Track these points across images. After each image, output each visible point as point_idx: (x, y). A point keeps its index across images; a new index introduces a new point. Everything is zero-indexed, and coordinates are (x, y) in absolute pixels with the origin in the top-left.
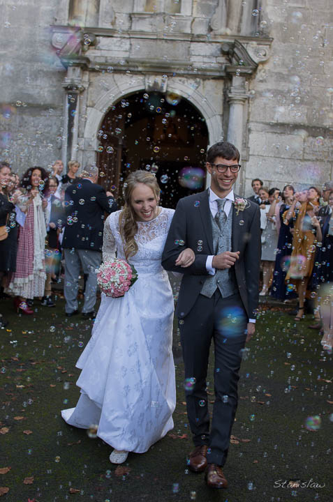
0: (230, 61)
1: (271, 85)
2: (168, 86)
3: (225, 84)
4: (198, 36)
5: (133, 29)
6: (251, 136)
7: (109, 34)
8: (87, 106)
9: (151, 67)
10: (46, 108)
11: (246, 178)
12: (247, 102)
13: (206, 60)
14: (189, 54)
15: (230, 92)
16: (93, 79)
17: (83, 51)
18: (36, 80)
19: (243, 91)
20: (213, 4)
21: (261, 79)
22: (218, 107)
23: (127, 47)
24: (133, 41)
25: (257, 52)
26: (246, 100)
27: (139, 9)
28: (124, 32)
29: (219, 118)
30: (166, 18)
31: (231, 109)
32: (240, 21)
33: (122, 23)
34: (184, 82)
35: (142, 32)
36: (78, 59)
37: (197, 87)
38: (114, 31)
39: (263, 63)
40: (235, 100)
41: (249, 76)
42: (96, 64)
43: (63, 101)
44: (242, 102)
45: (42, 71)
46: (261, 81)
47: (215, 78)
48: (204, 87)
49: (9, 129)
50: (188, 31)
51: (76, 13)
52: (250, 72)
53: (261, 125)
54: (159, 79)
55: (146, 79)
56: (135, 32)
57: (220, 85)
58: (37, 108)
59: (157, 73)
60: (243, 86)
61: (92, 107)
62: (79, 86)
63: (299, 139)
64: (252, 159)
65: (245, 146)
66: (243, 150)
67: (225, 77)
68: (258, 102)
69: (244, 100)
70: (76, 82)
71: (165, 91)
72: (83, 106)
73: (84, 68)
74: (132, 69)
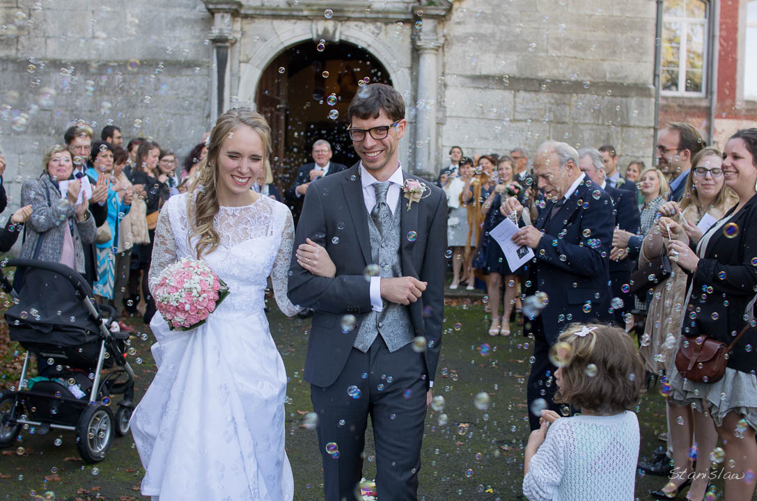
0: (419, 0)
1: (469, 28)
2: (341, 33)
3: (413, 28)
6: (448, 93)
8: (240, 62)
10: (189, 65)
11: (443, 146)
12: (441, 49)
15: (420, 40)
16: (246, 28)
18: (174, 30)
19: (435, 37)
21: (458, 20)
22: (407, 60)
26: (440, 49)
29: (407, 72)
31: (422, 61)
34: (361, 28)
36: (228, 3)
37: (378, 34)
39: (459, 1)
40: (426, 49)
41: (441, 19)
42: (250, 8)
43: (210, 56)
44: (434, 52)
45: (181, 18)
46: (459, 23)
47: (400, 21)
48: (386, 33)
49: (142, 94)
52: (443, 13)
53: (461, 79)
54: (330, 25)
55: (314, 26)
57: (407, 29)
58: (176, 66)
60: (435, 31)
61: (247, 62)
62: (230, 38)
63: (508, 95)
64: (449, 121)
65: (441, 105)
66: (438, 111)
67: (413, 20)
68: (455, 50)
69: (437, 49)
70: (226, 33)
71: (337, 39)
72: (236, 62)
73: (235, 14)
74: (295, 13)
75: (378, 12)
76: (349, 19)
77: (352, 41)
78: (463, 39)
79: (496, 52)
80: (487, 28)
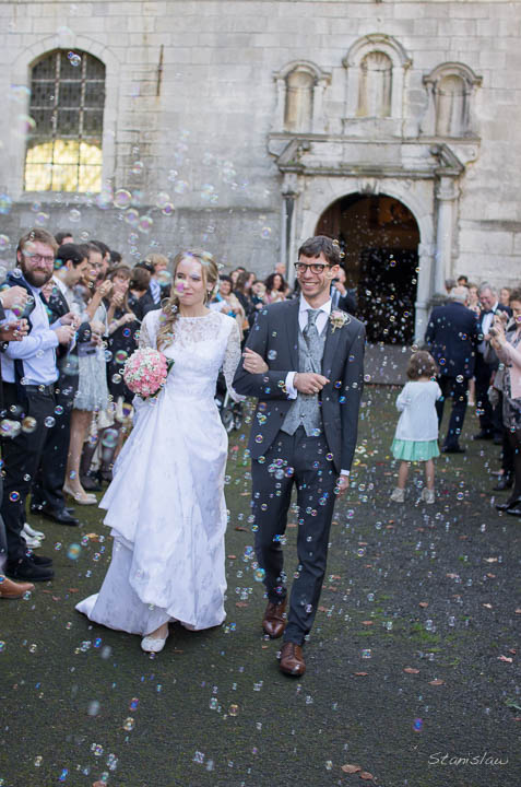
0: (439, 161)
1: (479, 183)
2: (380, 188)
3: (435, 184)
4: (408, 139)
5: (346, 133)
6: (461, 234)
7: (322, 139)
8: (303, 210)
9: (364, 170)
10: (265, 211)
13: (417, 161)
14: (400, 156)
15: (440, 194)
16: (308, 184)
17: (299, 157)
18: (254, 185)
19: (450, 191)
20: (422, 105)
21: (471, 177)
22: (430, 208)
23: (340, 150)
24: (346, 146)
25: (466, 152)
26: (456, 201)
27: (351, 114)
28: (336, 136)
30: (378, 122)
31: (441, 210)
32: (450, 120)
33: (336, 127)
35: (354, 137)
36: (295, 166)
37: (408, 189)
38: (326, 136)
39: (472, 162)
40: (444, 201)
41: (457, 177)
42: (312, 168)
43: (281, 205)
44: (451, 202)
45: (259, 175)
46: (472, 179)
47: (425, 179)
48: (414, 188)
50: (398, 134)
51: (291, 119)
52: (457, 173)
53: (471, 223)
54: (371, 181)
55: (359, 182)
56: (347, 137)
57: (431, 185)
58: (255, 212)
59: (369, 176)
60: (452, 187)
61: (308, 209)
62: (296, 191)
63: (508, 235)
64: (462, 257)
65: (455, 243)
66: (453, 247)
67: (436, 178)
68: (468, 201)
69: (453, 200)
70: (293, 189)
71: (377, 192)
72: (300, 210)
73: (300, 173)
74: (345, 173)
75: (408, 172)
76: (386, 177)
77: (388, 194)
78: (474, 192)
79: (500, 202)
80: (493, 183)
